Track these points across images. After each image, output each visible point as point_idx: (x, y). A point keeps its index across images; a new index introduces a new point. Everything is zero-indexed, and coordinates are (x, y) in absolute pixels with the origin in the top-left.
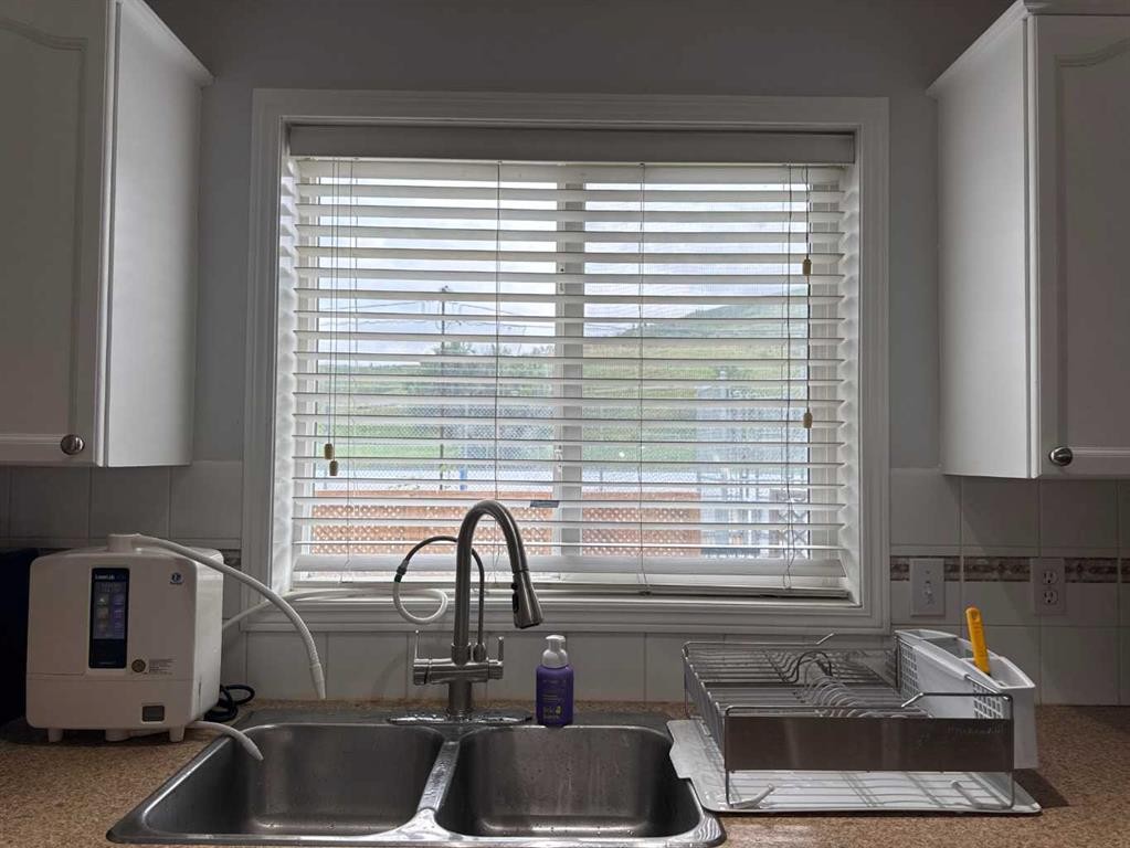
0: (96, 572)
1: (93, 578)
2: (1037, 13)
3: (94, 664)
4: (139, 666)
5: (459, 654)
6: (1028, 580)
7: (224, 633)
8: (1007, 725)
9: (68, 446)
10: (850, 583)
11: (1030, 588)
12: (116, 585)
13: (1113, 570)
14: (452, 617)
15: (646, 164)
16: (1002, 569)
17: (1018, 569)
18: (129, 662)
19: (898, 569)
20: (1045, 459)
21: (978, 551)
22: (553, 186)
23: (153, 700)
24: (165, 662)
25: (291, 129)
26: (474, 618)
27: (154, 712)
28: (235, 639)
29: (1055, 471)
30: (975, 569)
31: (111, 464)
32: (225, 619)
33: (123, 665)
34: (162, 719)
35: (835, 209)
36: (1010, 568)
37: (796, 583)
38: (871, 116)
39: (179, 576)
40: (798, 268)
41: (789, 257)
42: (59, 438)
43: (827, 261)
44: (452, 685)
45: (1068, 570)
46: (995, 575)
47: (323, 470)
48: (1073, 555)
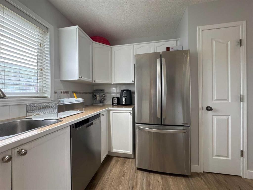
6: (69, 94)
13: (82, 93)
17: (68, 93)
19: (55, 93)
21: (64, 90)
29: (80, 79)
30: (64, 93)
46: (66, 93)
48: (72, 91)
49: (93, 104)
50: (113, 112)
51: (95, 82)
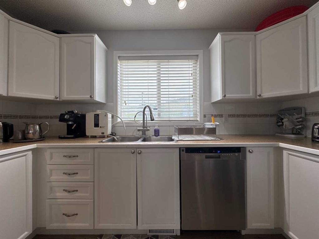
0: (95, 115)
2: (221, 35)
3: (95, 127)
4: (101, 127)
5: (144, 127)
7: (112, 126)
8: (215, 128)
9: (91, 97)
10: (198, 119)
11: (223, 119)
12: (97, 117)
13: (235, 116)
14: (142, 124)
15: (169, 60)
16: (219, 116)
18: (99, 127)
19: (205, 116)
20: (222, 97)
21: (216, 114)
22: (156, 64)
23: (103, 132)
24: (104, 127)
25: (119, 57)
26: (145, 124)
27: (103, 133)
28: (113, 127)
29: (224, 98)
30: (216, 116)
31: (96, 100)
32: (112, 124)
33: (98, 127)
35: (196, 67)
36: (221, 116)
37: (191, 119)
38: (200, 53)
39: (106, 115)
40: (191, 75)
41: (189, 73)
42: (89, 96)
43: (194, 74)
44: (143, 131)
45: (229, 116)
46: (218, 117)
47: (124, 105)
48: (229, 114)
49: (276, 134)
50: (290, 154)
51: (260, 98)
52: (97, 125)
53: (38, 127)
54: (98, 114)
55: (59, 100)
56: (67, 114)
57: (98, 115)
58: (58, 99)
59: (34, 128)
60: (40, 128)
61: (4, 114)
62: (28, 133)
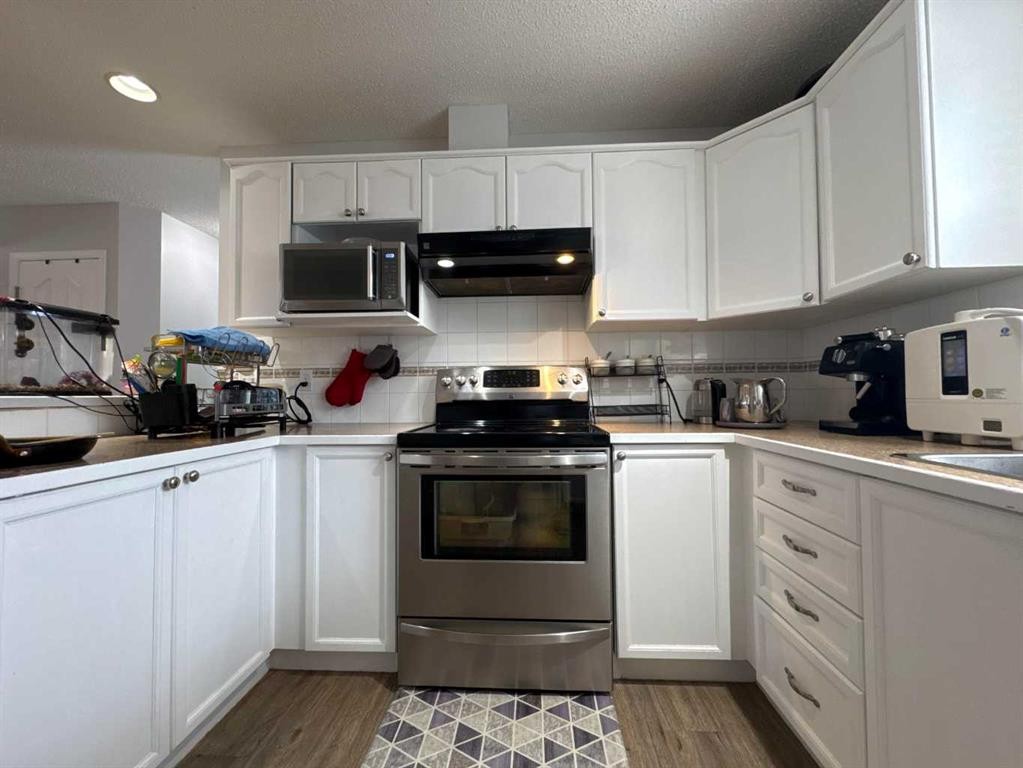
0: (943, 335)
1: (942, 341)
3: (946, 391)
4: (978, 393)
12: (959, 341)
18: (970, 390)
24: (999, 391)
31: (942, 265)
33: (965, 392)
34: (1000, 430)
39: (1007, 330)
52: (955, 384)
53: (760, 389)
54: (961, 328)
55: (818, 304)
56: (839, 347)
57: (961, 335)
58: (815, 302)
59: (752, 393)
60: (766, 392)
61: (726, 362)
62: (740, 406)
